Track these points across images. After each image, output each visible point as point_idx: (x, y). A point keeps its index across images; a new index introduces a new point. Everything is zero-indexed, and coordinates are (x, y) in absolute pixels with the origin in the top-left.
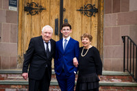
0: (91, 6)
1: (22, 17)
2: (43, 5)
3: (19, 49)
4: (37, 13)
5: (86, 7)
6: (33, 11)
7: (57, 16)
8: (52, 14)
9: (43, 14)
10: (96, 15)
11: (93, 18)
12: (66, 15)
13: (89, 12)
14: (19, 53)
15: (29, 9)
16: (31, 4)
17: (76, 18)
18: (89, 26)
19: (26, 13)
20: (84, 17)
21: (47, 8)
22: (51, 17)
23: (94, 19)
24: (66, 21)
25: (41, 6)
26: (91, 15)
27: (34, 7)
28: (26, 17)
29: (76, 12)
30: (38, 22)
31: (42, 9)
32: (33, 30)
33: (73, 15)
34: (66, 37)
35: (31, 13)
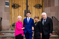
0: (39, 5)
1: (11, 10)
2: (20, 5)
4: (17, 8)
5: (37, 5)
6: (16, 7)
7: (25, 9)
8: (23, 8)
9: (20, 8)
10: (41, 8)
11: (40, 10)
12: (29, 8)
14: (10, 24)
15: (14, 6)
17: (33, 10)
18: (38, 13)
19: (13, 8)
20: (36, 9)
21: (21, 6)
24: (29, 11)
25: (19, 5)
26: (39, 8)
27: (16, 5)
28: (13, 10)
29: (33, 7)
31: (19, 6)
32: (16, 15)
34: (28, 17)
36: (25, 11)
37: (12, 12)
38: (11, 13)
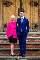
1: (2, 8)
2: (12, 2)
3: (2, 23)
4: (9, 6)
5: (32, 3)
6: (8, 5)
7: (19, 7)
8: (16, 6)
9: (12, 6)
10: (37, 6)
12: (23, 6)
13: (34, 5)
14: (2, 25)
15: (6, 4)
16: (7, 2)
17: (28, 8)
18: (34, 11)
19: (4, 6)
20: (32, 7)
21: (14, 3)
22: (16, 8)
23: (36, 8)
24: (23, 9)
25: (11, 2)
26: (35, 6)
27: (8, 3)
28: (4, 8)
29: (28, 5)
30: (10, 10)
31: (12, 4)
32: (8, 14)
33: (26, 6)
34: (22, 17)
35: (6, 6)
36: (19, 9)
37: (4, 11)
38: (2, 12)
